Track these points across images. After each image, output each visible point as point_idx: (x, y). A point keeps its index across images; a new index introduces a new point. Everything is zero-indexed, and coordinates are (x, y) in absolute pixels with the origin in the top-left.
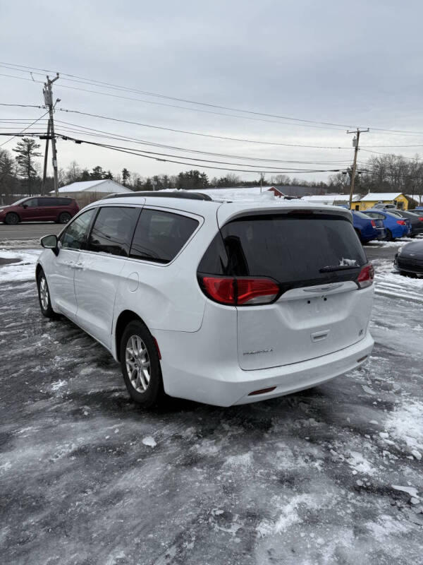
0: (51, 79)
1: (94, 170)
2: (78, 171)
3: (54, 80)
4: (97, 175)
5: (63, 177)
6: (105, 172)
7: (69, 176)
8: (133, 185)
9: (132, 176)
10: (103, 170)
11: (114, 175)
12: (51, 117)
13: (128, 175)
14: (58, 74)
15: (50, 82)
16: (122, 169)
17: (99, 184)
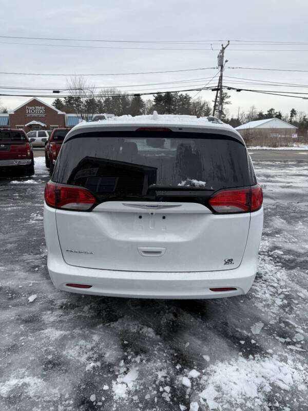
0: (224, 46)
1: (268, 111)
2: (255, 113)
3: (226, 47)
4: (270, 115)
5: (244, 118)
6: (277, 113)
7: (248, 117)
8: (298, 121)
9: (298, 115)
10: (275, 112)
11: (283, 115)
12: (222, 74)
13: (295, 114)
14: (229, 42)
15: (224, 49)
16: (291, 109)
17: (267, 122)
